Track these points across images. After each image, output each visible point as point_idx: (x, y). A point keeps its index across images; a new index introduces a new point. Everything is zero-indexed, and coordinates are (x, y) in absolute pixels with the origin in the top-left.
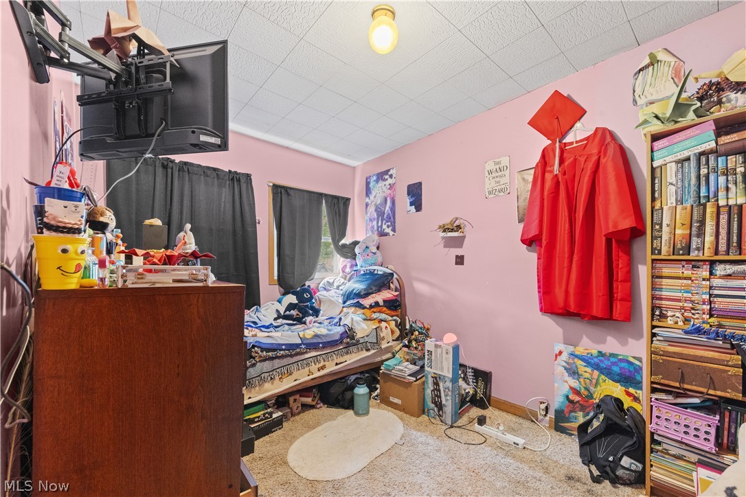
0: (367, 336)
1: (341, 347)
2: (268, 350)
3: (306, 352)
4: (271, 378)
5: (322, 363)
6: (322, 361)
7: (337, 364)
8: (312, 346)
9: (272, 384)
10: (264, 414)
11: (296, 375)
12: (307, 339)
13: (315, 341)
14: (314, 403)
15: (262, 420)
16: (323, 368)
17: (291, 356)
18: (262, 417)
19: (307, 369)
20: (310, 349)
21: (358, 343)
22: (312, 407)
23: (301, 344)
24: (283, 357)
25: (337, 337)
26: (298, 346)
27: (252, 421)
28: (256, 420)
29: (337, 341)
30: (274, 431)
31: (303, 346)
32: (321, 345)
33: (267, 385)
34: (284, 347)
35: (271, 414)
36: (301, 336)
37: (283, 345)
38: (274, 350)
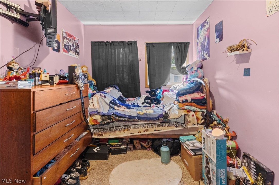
0: (177, 119)
1: (159, 122)
2: (120, 117)
3: (138, 121)
4: (119, 130)
5: (146, 128)
6: (146, 127)
7: (155, 130)
8: (141, 118)
9: (120, 132)
10: (117, 145)
11: (131, 131)
12: (140, 114)
13: (144, 116)
14: (147, 147)
15: (116, 147)
16: (147, 130)
17: (131, 122)
18: (116, 145)
19: (137, 129)
20: (140, 120)
21: (169, 121)
22: (146, 149)
23: (136, 117)
24: (125, 121)
25: (157, 116)
26: (134, 117)
27: (112, 146)
28: (114, 146)
29: (156, 118)
30: (122, 154)
31: (136, 118)
32: (146, 119)
33: (117, 132)
34: (127, 117)
35: (120, 145)
36: (138, 113)
37: (127, 115)
38: (123, 117)
